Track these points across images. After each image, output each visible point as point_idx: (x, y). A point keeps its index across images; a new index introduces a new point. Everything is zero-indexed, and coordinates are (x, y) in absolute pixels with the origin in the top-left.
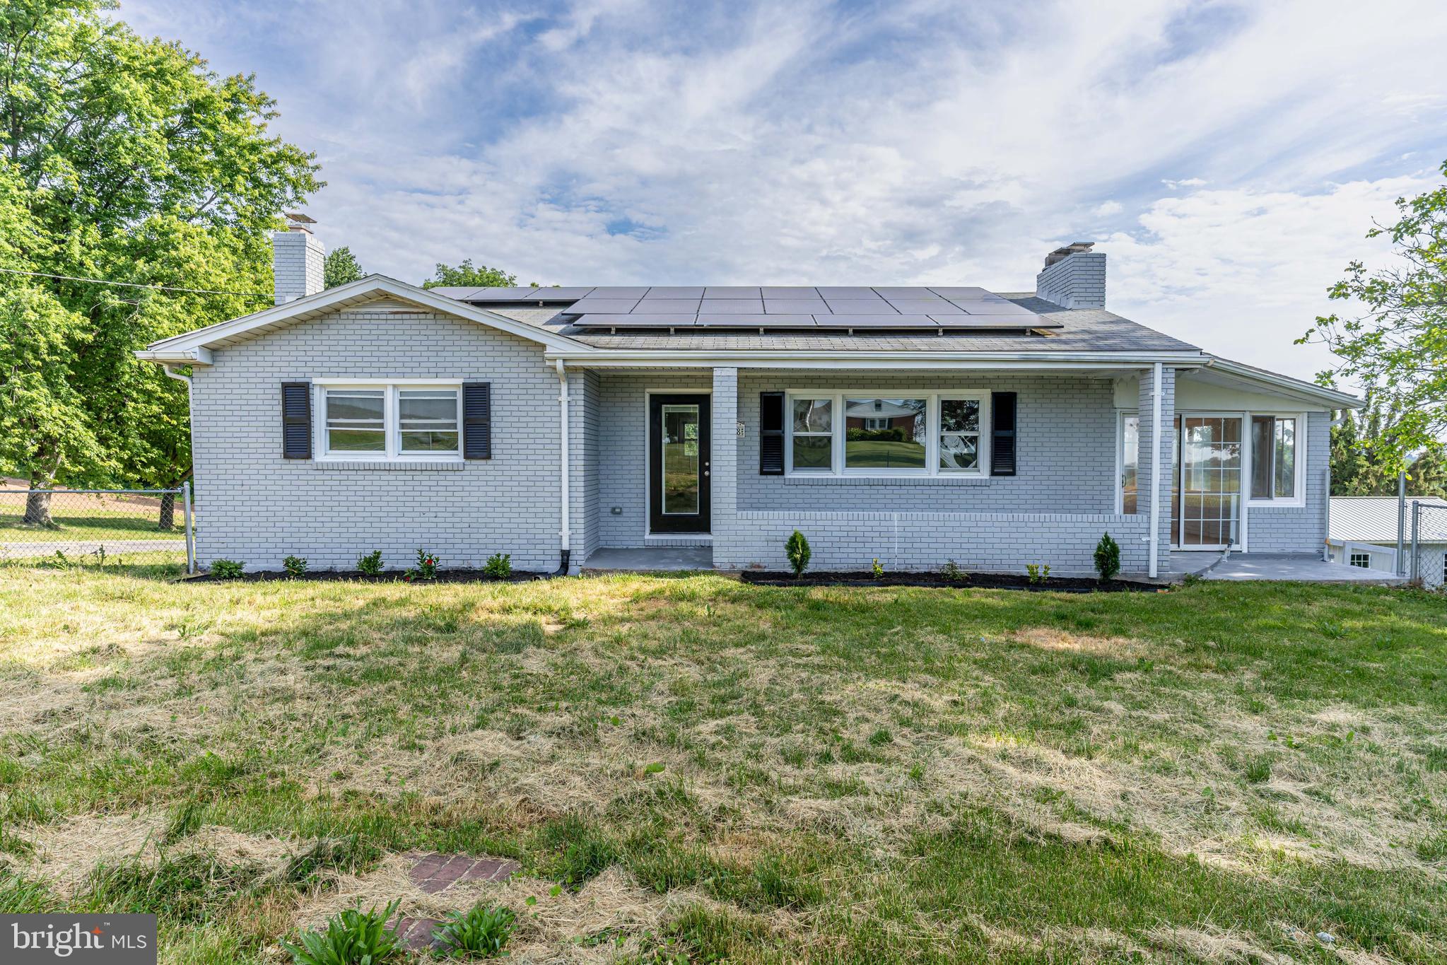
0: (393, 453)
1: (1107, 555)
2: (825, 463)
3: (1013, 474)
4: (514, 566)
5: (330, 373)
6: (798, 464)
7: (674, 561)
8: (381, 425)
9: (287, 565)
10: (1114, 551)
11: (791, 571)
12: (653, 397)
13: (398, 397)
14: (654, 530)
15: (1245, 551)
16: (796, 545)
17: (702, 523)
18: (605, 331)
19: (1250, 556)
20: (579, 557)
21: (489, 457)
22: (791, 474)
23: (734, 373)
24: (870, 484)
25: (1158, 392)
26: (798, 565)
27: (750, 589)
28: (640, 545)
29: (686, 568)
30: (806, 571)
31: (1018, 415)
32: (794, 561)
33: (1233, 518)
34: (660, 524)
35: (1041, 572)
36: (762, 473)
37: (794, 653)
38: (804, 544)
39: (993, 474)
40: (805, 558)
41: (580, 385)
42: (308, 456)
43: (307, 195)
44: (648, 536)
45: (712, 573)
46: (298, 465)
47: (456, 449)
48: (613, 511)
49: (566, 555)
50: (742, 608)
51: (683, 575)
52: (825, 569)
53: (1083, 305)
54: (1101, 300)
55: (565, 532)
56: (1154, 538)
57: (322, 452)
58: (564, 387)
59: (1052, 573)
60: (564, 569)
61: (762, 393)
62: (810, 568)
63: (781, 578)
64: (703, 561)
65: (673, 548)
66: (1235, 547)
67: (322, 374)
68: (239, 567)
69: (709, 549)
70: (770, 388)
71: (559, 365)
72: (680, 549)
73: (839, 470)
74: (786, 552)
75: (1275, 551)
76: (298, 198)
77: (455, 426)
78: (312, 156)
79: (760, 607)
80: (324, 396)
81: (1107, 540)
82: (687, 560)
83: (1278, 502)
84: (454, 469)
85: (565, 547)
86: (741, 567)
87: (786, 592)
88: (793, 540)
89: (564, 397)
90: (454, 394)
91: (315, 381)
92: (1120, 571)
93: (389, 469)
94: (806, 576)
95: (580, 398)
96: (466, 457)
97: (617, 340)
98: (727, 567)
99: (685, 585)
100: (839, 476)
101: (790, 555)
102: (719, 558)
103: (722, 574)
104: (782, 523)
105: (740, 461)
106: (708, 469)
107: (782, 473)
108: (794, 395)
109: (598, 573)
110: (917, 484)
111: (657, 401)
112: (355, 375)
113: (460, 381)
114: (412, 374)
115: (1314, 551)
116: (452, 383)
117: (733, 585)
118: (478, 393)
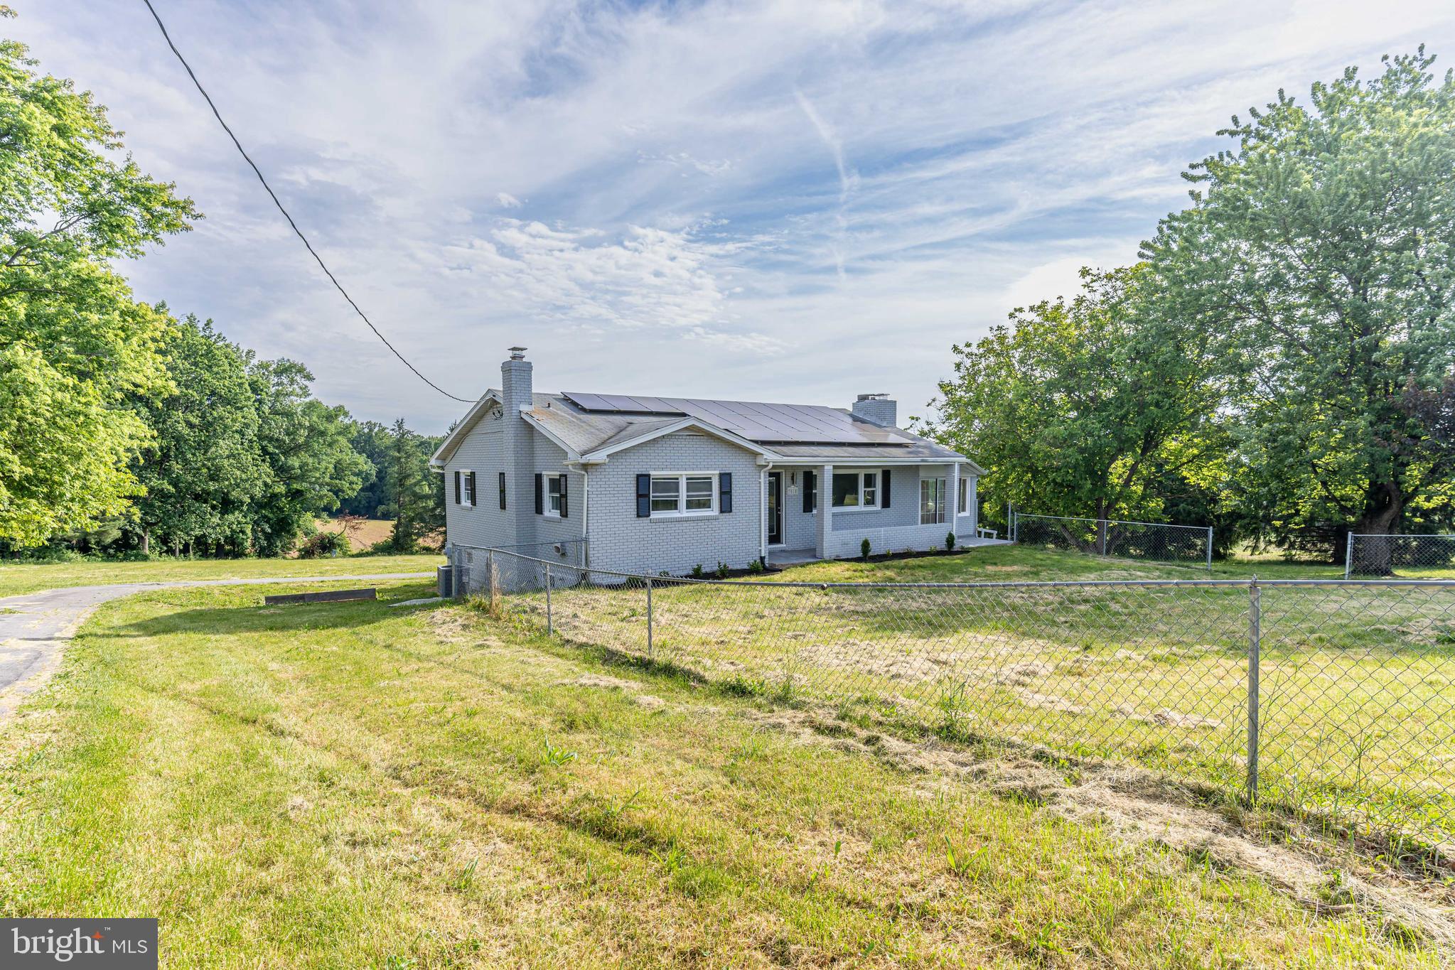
0: (684, 512)
1: (951, 541)
3: (889, 507)
5: (658, 468)
8: (678, 497)
10: (953, 539)
13: (685, 481)
16: (868, 546)
21: (730, 511)
23: (831, 468)
26: (866, 553)
31: (891, 480)
35: (933, 549)
39: (882, 507)
42: (649, 515)
46: (644, 521)
47: (714, 507)
49: (762, 559)
55: (763, 547)
58: (762, 474)
67: (654, 469)
70: (807, 470)
71: (765, 465)
77: (713, 495)
81: (951, 534)
84: (714, 518)
85: (763, 555)
86: (833, 557)
89: (762, 480)
90: (713, 478)
91: (651, 473)
96: (721, 512)
98: (828, 558)
101: (863, 549)
102: (826, 554)
113: (717, 472)
116: (714, 473)
118: (726, 479)
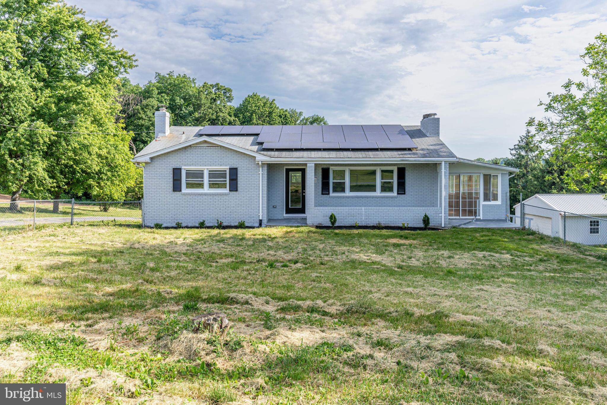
0: (206, 189)
1: (426, 220)
2: (343, 190)
3: (405, 194)
4: (246, 225)
5: (187, 165)
6: (335, 191)
7: (294, 222)
8: (203, 181)
9: (177, 224)
10: (428, 219)
11: (331, 225)
12: (286, 169)
13: (208, 172)
14: (287, 213)
15: (482, 219)
16: (333, 218)
17: (302, 210)
18: (272, 150)
19: (484, 220)
20: (265, 222)
21: (237, 191)
22: (332, 194)
23: (314, 165)
24: (357, 197)
25: (443, 170)
26: (333, 223)
27: (319, 230)
28: (282, 218)
29: (299, 225)
30: (335, 225)
31: (406, 175)
32: (332, 222)
33: (478, 208)
34: (288, 211)
35: (406, 225)
36: (322, 194)
37: (329, 243)
38: (335, 217)
39: (398, 194)
40: (335, 221)
41: (265, 168)
42: (181, 191)
43: (129, 70)
44: (285, 215)
45: (307, 226)
46: (177, 194)
47: (226, 188)
48: (273, 207)
49: (261, 221)
50: (316, 235)
51: (298, 227)
52: (341, 225)
53: (432, 135)
54: (438, 134)
55: (261, 214)
56: (443, 215)
57: (184, 190)
58: (261, 169)
59: (409, 226)
60: (260, 225)
61: (322, 168)
62: (337, 224)
63: (327, 228)
64: (304, 222)
65: (293, 219)
66: (478, 217)
67: (185, 165)
68: (162, 225)
69: (305, 219)
70: (325, 167)
71: (260, 163)
72: (296, 219)
73: (348, 193)
74: (329, 220)
75: (491, 219)
76: (125, 72)
77: (226, 181)
78: (134, 55)
79: (321, 234)
80: (185, 172)
81: (426, 216)
82: (298, 222)
83: (492, 203)
84: (226, 194)
85: (261, 218)
86: (315, 224)
87: (329, 231)
88: (331, 216)
89: (261, 172)
90: (226, 171)
91: (183, 167)
92: (430, 225)
93: (206, 194)
94: (335, 227)
95: (265, 172)
96: (230, 191)
97: (277, 153)
98: (311, 224)
99: (299, 229)
100: (347, 195)
101: (330, 221)
102: (309, 222)
103: (310, 226)
104: (328, 211)
105: (315, 190)
106: (305, 193)
107: (329, 194)
108: (332, 169)
109: (271, 226)
110: (373, 197)
111: (288, 171)
112: (195, 165)
113: (228, 167)
114: (213, 165)
115: (504, 218)
116: (226, 168)
117: (314, 229)
118: (234, 172)
